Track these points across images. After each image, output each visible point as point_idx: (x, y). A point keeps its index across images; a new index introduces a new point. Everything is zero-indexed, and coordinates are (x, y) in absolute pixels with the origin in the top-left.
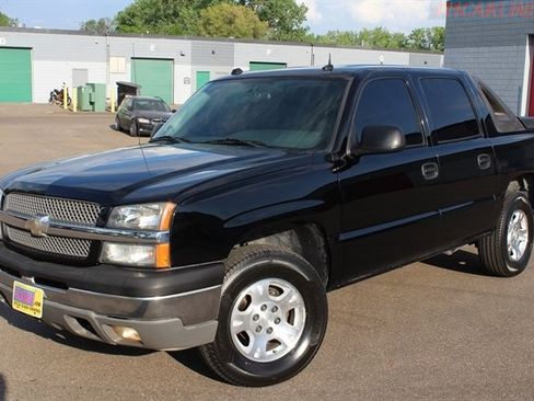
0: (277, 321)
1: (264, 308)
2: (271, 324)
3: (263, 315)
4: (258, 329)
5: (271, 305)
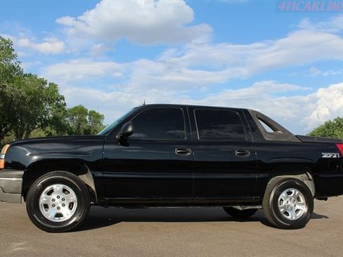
0: (64, 205)
1: (58, 197)
2: (60, 205)
3: (57, 200)
4: (54, 206)
5: (61, 197)
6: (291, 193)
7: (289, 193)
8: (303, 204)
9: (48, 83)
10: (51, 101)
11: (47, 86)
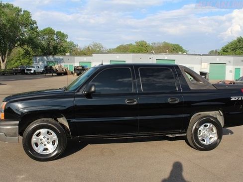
0: (48, 143)
1: (44, 137)
3: (44, 139)
4: (42, 143)
5: (47, 137)
6: (207, 126)
7: (206, 126)
8: (215, 133)
9: (23, 10)
10: (26, 25)
11: (22, 13)
